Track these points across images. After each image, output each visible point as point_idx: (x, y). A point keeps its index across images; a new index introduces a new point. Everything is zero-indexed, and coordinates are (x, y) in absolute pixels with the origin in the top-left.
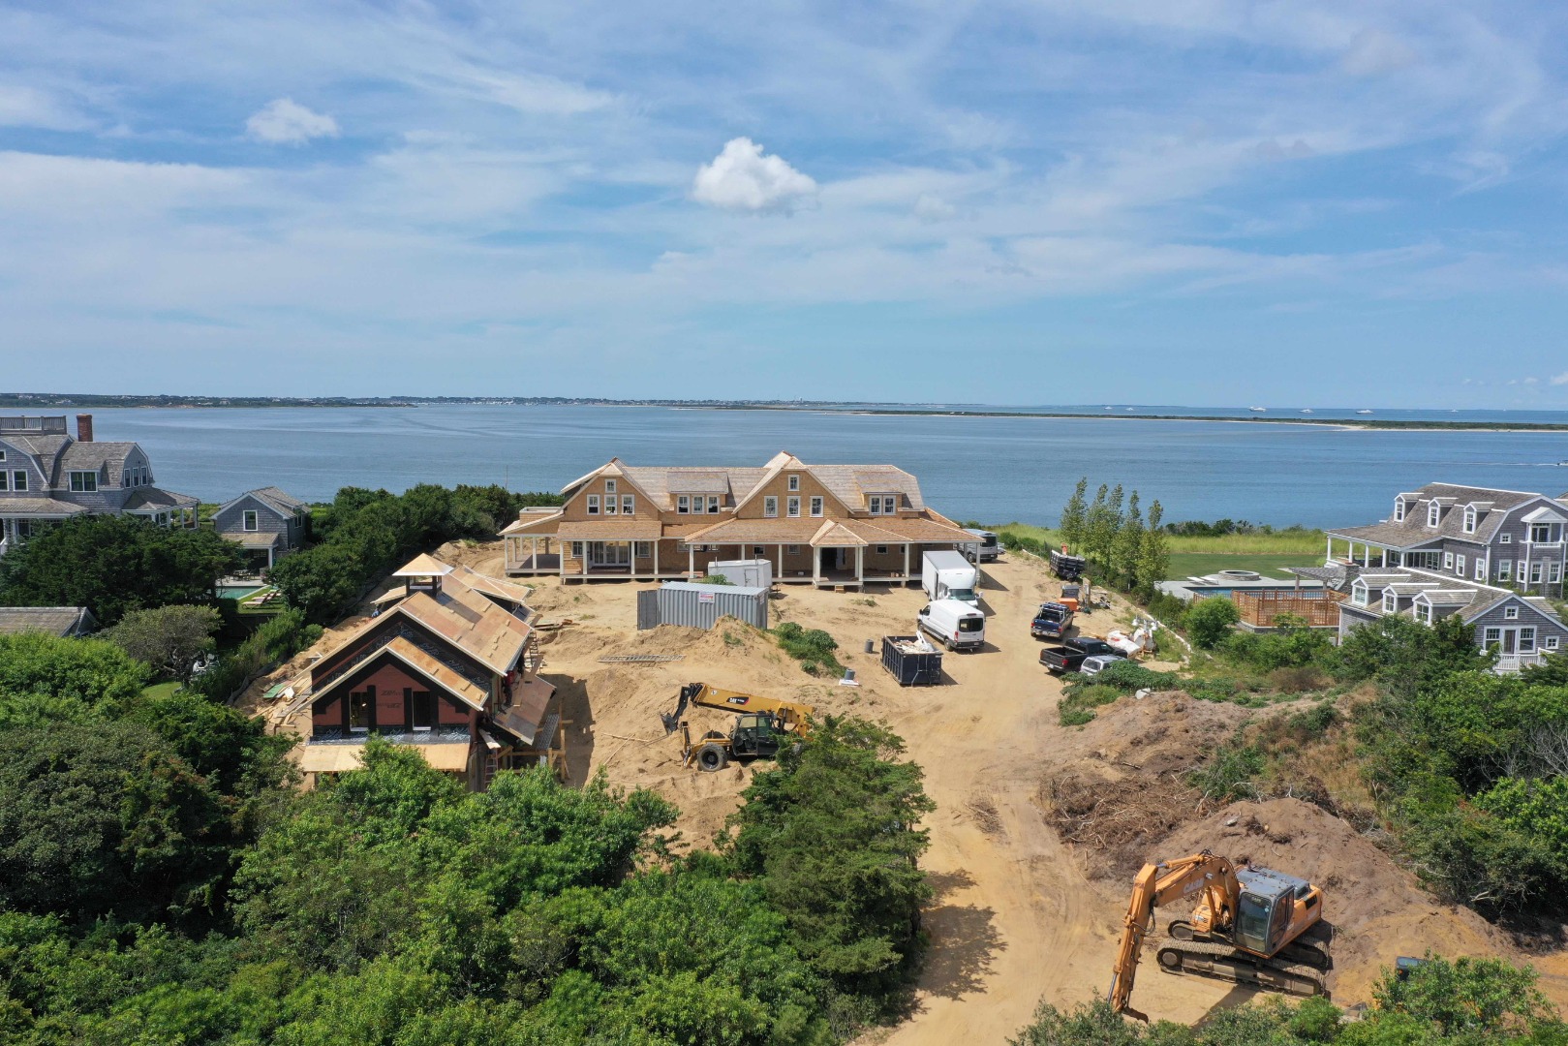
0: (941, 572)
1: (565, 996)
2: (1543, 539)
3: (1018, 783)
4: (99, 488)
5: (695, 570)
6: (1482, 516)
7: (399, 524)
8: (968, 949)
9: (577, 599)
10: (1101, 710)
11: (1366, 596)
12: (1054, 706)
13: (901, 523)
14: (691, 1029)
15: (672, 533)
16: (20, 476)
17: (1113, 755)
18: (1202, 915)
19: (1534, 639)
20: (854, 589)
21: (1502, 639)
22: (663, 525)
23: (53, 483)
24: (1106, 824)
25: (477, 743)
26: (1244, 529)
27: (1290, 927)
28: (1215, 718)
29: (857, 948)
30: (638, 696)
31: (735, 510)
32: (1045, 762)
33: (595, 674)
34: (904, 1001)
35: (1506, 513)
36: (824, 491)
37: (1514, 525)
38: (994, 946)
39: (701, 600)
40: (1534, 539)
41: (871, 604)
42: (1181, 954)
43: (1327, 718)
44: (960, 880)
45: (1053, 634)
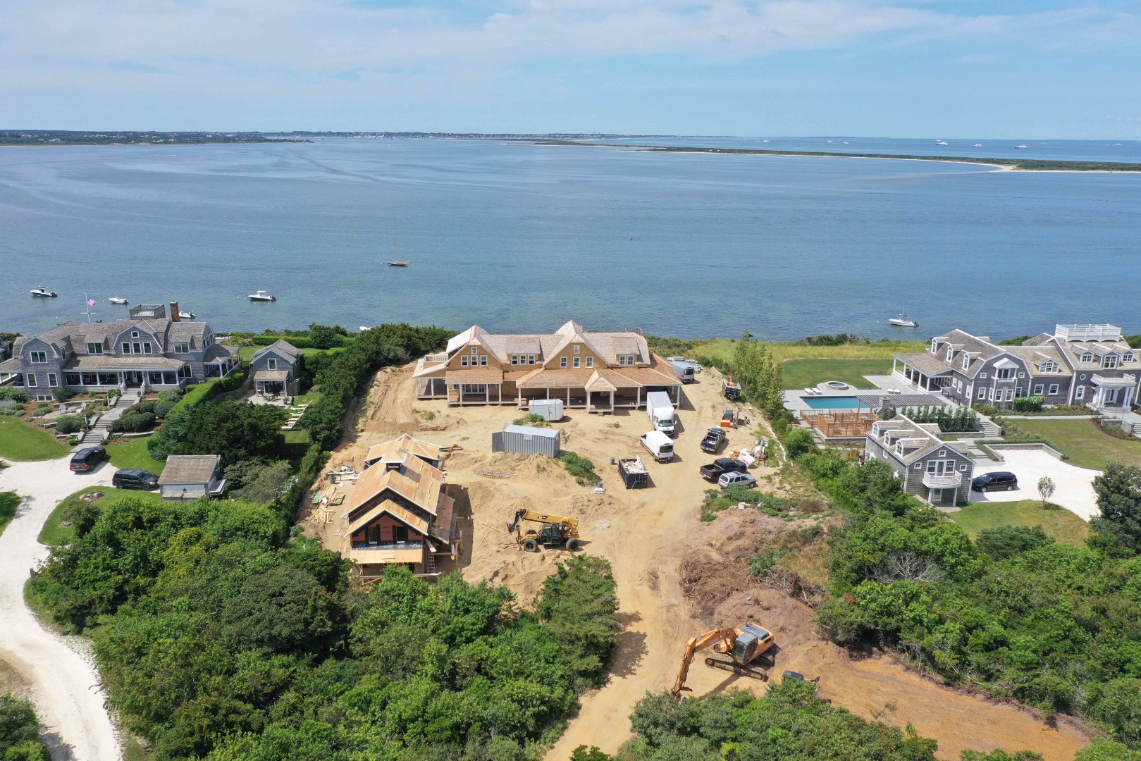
0: (655, 410)
1: (478, 686)
2: (1006, 376)
3: (673, 558)
4: (190, 351)
5: (522, 397)
6: (972, 361)
7: (356, 368)
8: (632, 653)
9: (458, 422)
10: (720, 514)
11: (878, 433)
12: (699, 508)
13: (636, 371)
14: (523, 700)
15: (510, 377)
16: (147, 346)
17: (718, 544)
18: (723, 646)
19: (954, 466)
20: (609, 413)
21: (936, 466)
22: (504, 372)
23: (165, 349)
24: (703, 590)
25: (426, 550)
26: (854, 341)
27: (756, 652)
28: (767, 527)
29: (586, 660)
30: (495, 501)
31: (544, 363)
32: (687, 546)
33: (472, 484)
34: (604, 678)
35: (985, 361)
36: (593, 354)
37: (989, 368)
38: (643, 653)
39: (525, 438)
40: (1000, 376)
41: (617, 426)
42: (714, 661)
43: (816, 532)
44: (635, 618)
45: (712, 450)
